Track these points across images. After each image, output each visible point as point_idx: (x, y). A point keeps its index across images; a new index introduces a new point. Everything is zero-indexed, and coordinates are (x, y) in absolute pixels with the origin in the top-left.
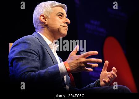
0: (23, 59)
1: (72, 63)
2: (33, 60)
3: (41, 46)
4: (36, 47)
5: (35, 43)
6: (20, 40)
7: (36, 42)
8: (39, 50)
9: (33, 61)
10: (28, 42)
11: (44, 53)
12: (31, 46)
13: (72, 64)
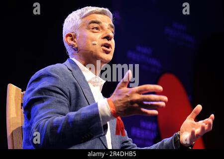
0: (44, 100)
1: (119, 102)
2: (60, 102)
3: (75, 84)
4: (66, 84)
5: (66, 79)
6: (42, 71)
7: (67, 77)
8: (71, 90)
9: (60, 104)
10: (55, 75)
11: (78, 96)
12: (60, 81)
13: (118, 104)
